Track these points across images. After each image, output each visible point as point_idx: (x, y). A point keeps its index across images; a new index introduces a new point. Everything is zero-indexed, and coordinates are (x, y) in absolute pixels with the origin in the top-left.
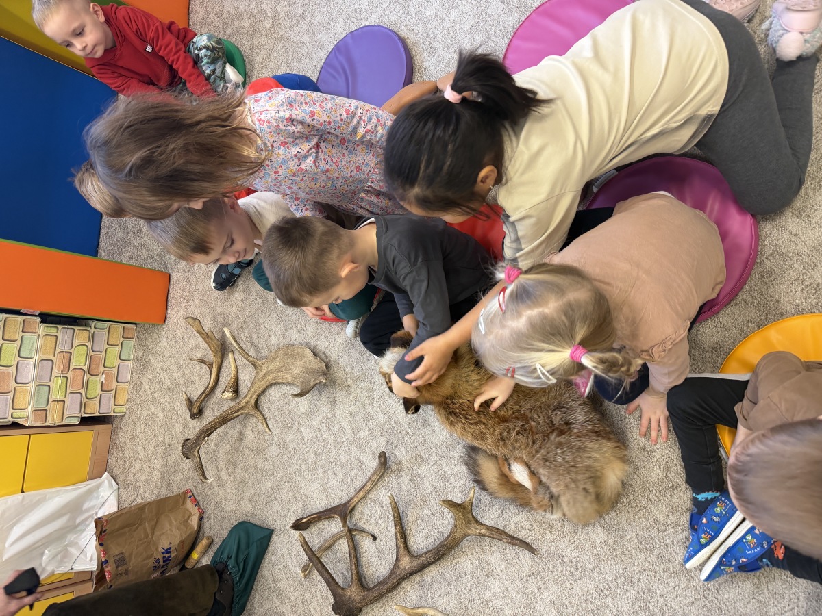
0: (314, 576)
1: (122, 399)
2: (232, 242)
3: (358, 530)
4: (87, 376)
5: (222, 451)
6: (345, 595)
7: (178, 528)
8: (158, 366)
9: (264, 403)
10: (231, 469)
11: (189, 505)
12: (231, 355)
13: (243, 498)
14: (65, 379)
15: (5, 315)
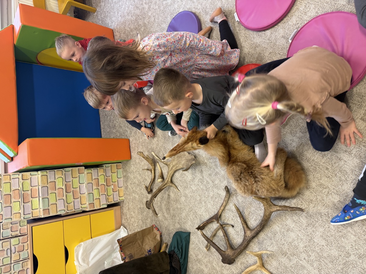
0: (212, 250)
1: (121, 194)
3: (225, 224)
4: (106, 187)
5: (163, 205)
6: (226, 254)
7: (152, 241)
8: (132, 177)
9: (175, 180)
10: (168, 212)
11: (155, 231)
12: (157, 164)
13: (175, 223)
14: (98, 190)
15: (71, 168)
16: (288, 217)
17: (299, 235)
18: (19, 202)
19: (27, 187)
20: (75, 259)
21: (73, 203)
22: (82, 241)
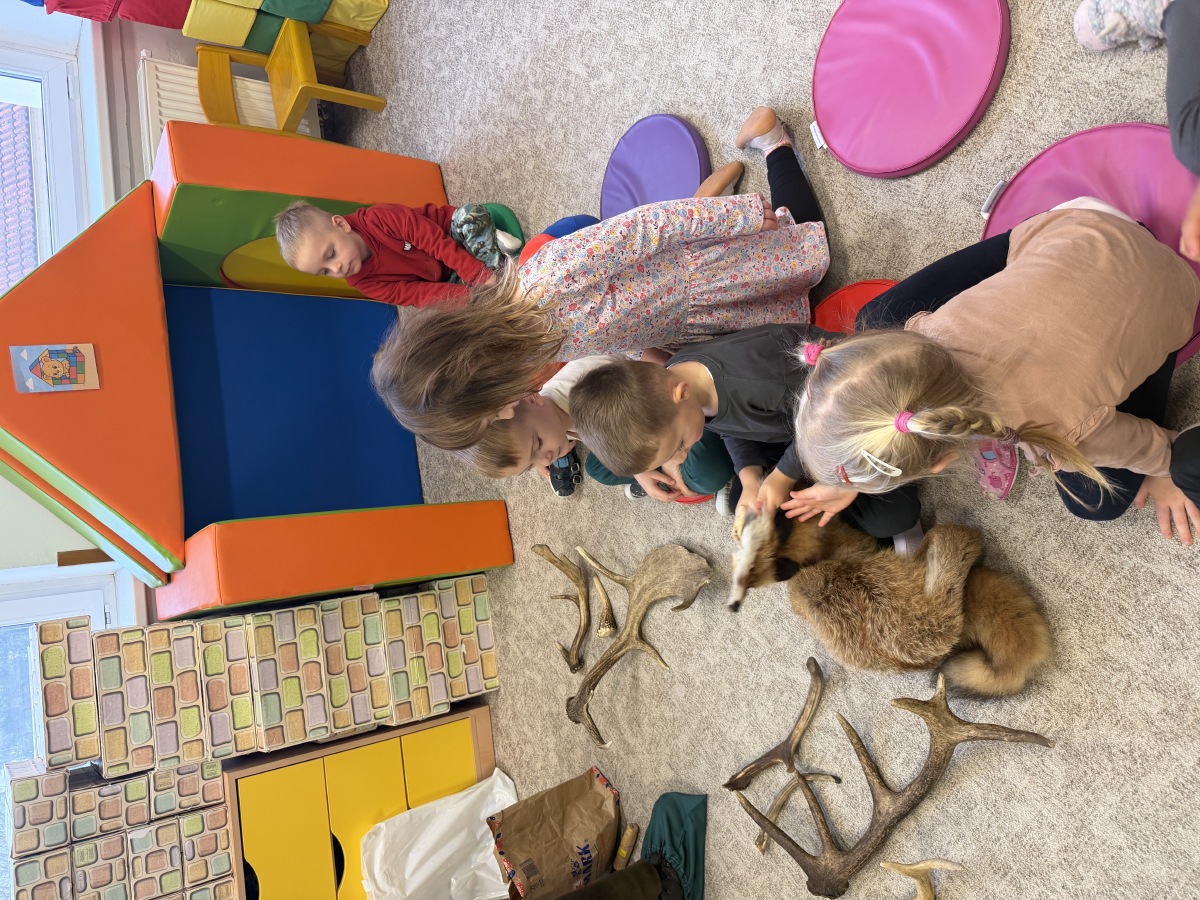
0: (776, 850)
1: (491, 670)
2: (540, 442)
3: (812, 774)
4: (445, 650)
5: (619, 707)
6: (818, 866)
7: (591, 819)
8: (519, 616)
9: (650, 631)
10: (635, 728)
11: (599, 786)
12: (595, 580)
13: (659, 764)
14: (421, 660)
15: (340, 600)
16: (1006, 757)
17: (1045, 812)
18: (196, 709)
19: (218, 663)
20: (365, 873)
21: (349, 705)
22: (380, 818)
